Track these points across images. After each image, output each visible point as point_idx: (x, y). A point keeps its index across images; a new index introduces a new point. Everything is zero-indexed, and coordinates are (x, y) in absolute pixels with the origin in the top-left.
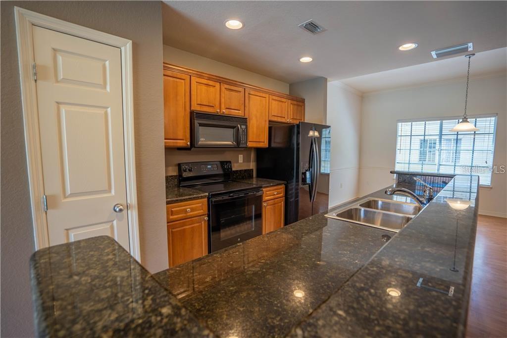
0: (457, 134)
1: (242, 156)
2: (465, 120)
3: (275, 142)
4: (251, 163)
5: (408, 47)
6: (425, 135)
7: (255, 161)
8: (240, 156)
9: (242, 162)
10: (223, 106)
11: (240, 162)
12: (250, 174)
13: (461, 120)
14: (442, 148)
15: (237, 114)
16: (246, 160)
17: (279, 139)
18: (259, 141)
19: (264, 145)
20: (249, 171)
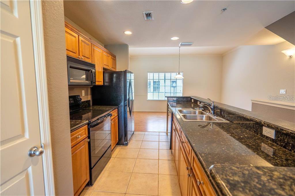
0: (176, 79)
1: (84, 91)
2: (179, 74)
3: (106, 82)
4: (89, 96)
5: (175, 38)
6: (159, 79)
7: (91, 95)
8: (83, 91)
9: (84, 95)
10: (81, 54)
11: (83, 95)
12: (89, 104)
13: (178, 73)
14: (166, 85)
15: (89, 61)
16: (86, 94)
17: (107, 79)
18: (99, 80)
19: (101, 83)
20: (88, 102)
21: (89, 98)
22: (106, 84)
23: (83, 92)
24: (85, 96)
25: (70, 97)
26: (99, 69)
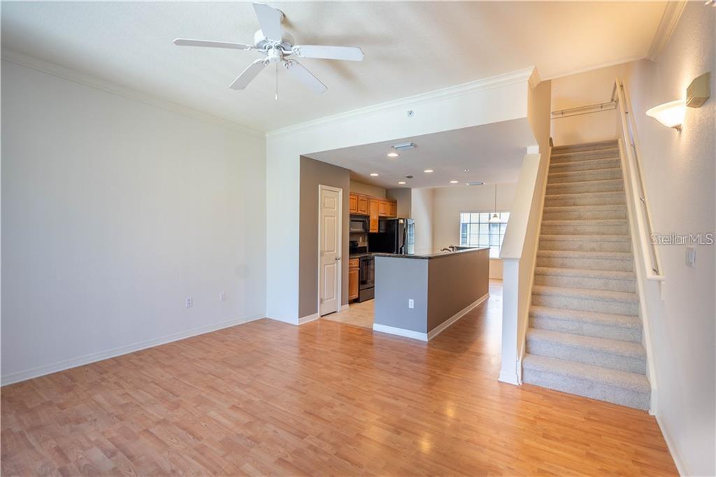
5: (454, 182)
7: (367, 242)
10: (359, 209)
11: (360, 242)
15: (365, 213)
16: (363, 241)
17: (383, 227)
18: (374, 228)
19: (376, 231)
20: (365, 248)
21: (366, 244)
22: (381, 231)
23: (361, 238)
24: (362, 243)
25: (350, 242)
26: (374, 217)
